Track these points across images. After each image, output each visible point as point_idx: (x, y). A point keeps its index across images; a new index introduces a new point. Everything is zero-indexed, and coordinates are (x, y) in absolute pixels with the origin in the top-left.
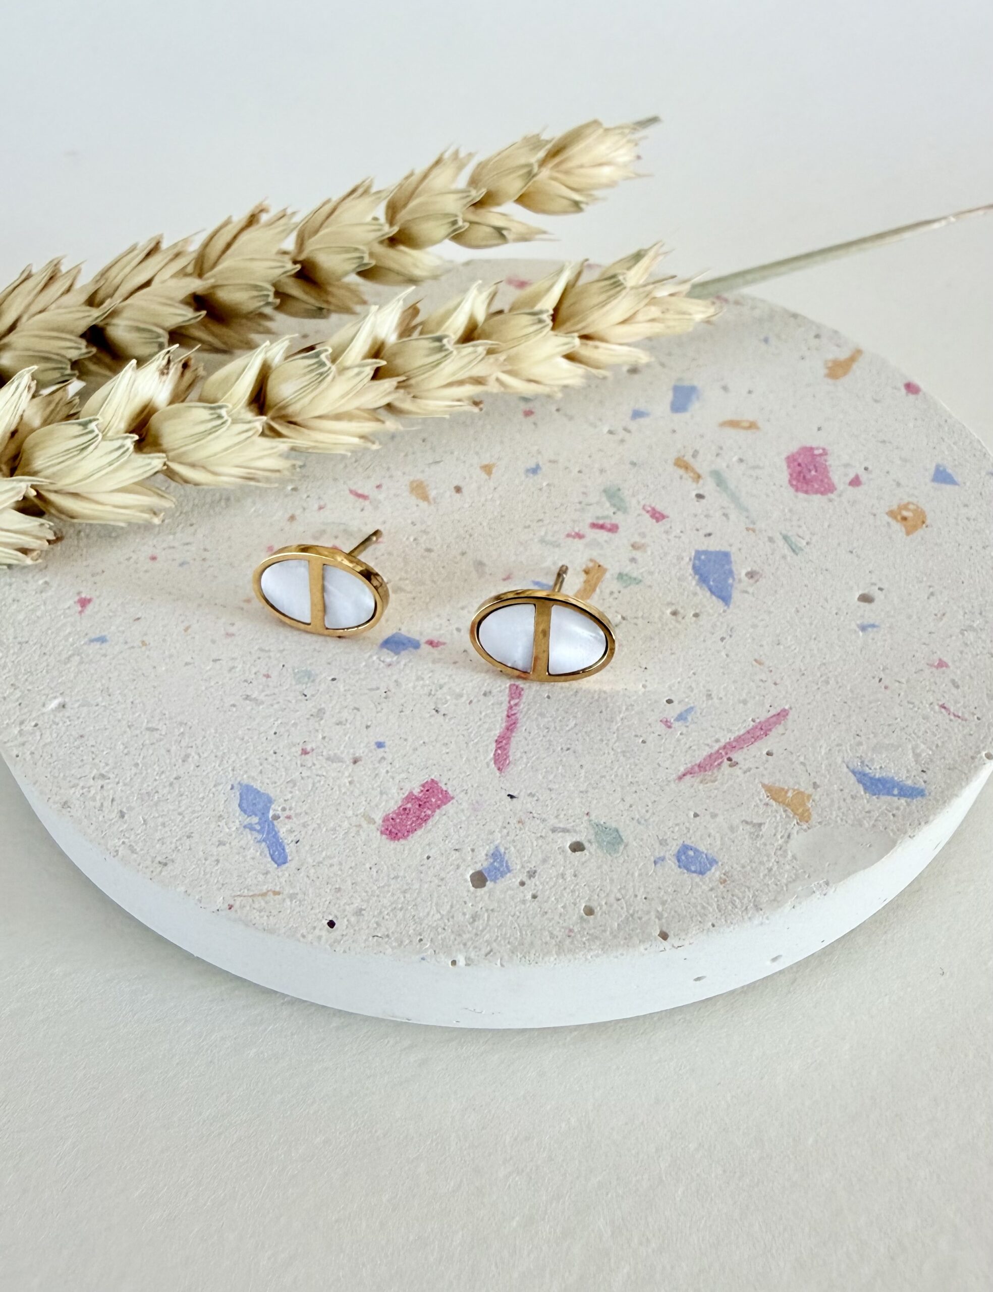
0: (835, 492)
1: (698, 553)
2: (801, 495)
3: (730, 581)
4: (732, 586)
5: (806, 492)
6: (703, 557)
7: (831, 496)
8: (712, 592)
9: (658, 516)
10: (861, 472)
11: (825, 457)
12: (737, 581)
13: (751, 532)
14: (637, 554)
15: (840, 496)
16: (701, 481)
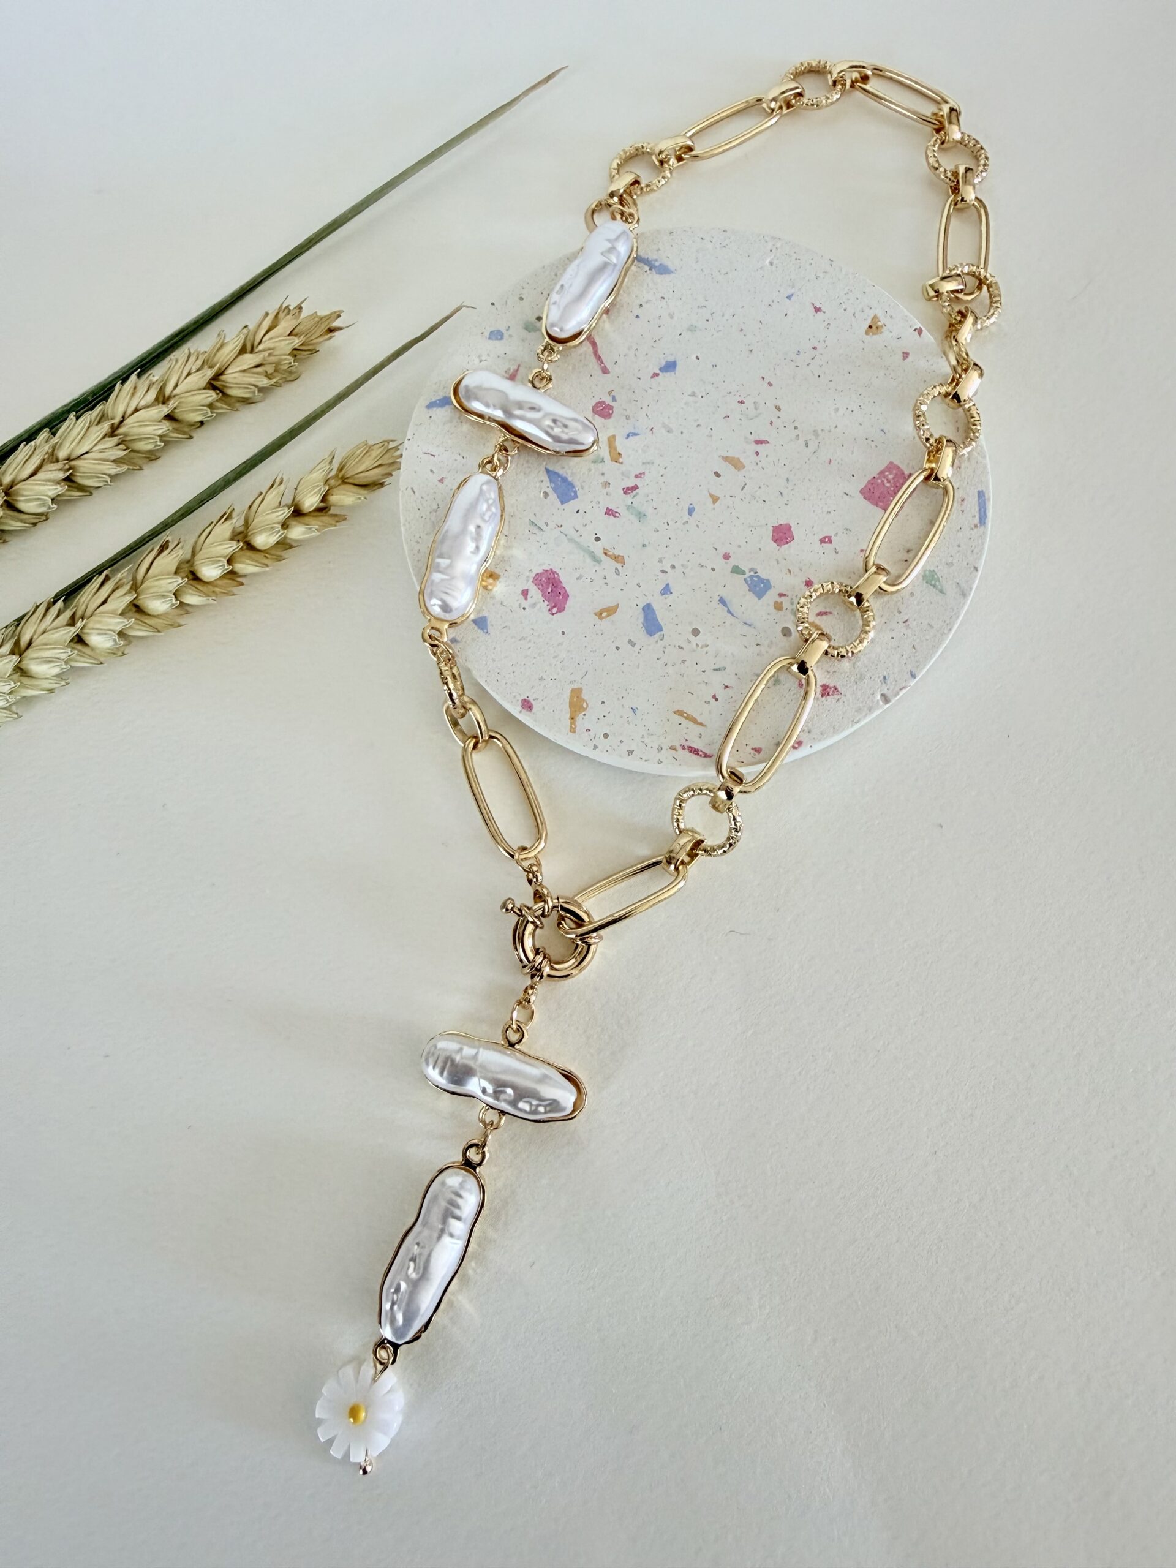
0: (531, 580)
1: (577, 497)
2: (548, 568)
3: (553, 485)
4: (551, 483)
5: (547, 571)
6: (573, 494)
7: (533, 575)
8: (556, 473)
9: (609, 512)
10: (525, 604)
11: (549, 607)
12: (550, 487)
13: (560, 526)
14: (602, 479)
15: (528, 577)
16: (602, 551)
